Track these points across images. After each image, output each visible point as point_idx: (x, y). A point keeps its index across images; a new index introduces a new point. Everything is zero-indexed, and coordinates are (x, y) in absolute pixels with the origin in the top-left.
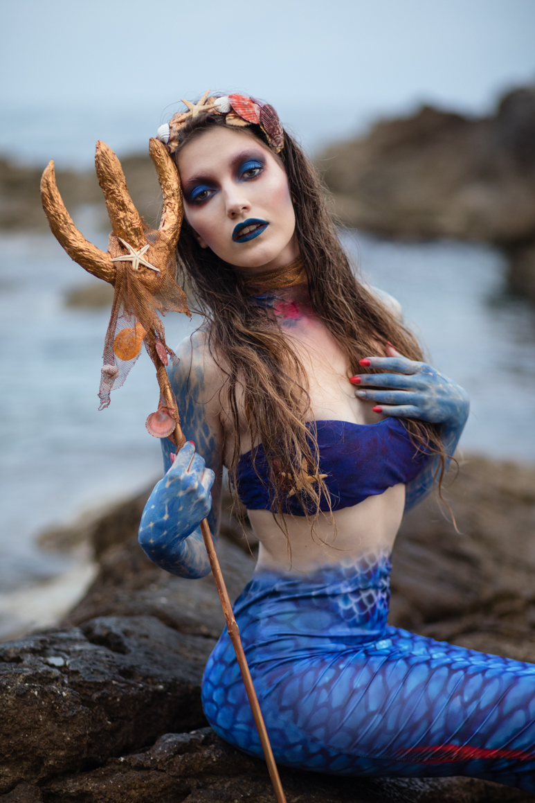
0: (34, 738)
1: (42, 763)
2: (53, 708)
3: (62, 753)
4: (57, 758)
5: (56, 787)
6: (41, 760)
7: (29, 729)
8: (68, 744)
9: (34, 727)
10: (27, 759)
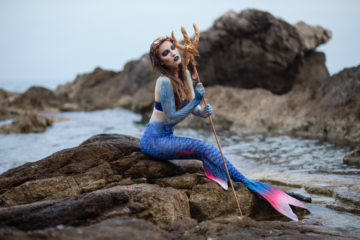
0: (107, 153)
1: (108, 158)
2: (110, 148)
3: (112, 156)
4: (112, 157)
5: (111, 163)
6: (108, 157)
7: (106, 152)
8: (114, 154)
9: (107, 151)
10: (105, 158)
